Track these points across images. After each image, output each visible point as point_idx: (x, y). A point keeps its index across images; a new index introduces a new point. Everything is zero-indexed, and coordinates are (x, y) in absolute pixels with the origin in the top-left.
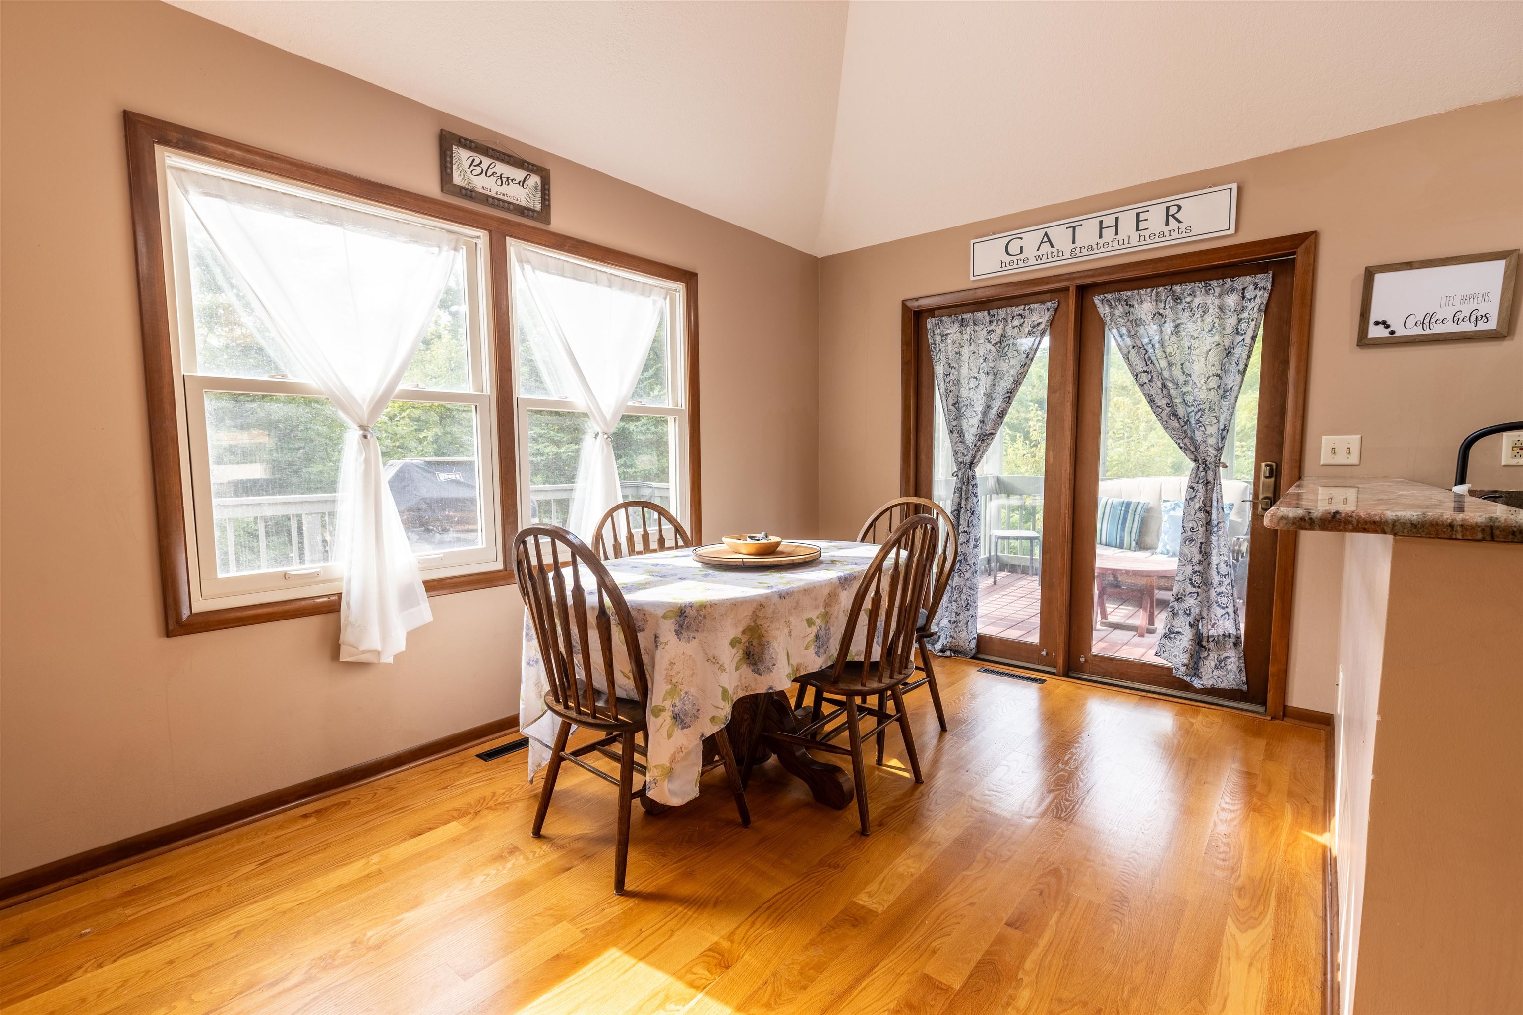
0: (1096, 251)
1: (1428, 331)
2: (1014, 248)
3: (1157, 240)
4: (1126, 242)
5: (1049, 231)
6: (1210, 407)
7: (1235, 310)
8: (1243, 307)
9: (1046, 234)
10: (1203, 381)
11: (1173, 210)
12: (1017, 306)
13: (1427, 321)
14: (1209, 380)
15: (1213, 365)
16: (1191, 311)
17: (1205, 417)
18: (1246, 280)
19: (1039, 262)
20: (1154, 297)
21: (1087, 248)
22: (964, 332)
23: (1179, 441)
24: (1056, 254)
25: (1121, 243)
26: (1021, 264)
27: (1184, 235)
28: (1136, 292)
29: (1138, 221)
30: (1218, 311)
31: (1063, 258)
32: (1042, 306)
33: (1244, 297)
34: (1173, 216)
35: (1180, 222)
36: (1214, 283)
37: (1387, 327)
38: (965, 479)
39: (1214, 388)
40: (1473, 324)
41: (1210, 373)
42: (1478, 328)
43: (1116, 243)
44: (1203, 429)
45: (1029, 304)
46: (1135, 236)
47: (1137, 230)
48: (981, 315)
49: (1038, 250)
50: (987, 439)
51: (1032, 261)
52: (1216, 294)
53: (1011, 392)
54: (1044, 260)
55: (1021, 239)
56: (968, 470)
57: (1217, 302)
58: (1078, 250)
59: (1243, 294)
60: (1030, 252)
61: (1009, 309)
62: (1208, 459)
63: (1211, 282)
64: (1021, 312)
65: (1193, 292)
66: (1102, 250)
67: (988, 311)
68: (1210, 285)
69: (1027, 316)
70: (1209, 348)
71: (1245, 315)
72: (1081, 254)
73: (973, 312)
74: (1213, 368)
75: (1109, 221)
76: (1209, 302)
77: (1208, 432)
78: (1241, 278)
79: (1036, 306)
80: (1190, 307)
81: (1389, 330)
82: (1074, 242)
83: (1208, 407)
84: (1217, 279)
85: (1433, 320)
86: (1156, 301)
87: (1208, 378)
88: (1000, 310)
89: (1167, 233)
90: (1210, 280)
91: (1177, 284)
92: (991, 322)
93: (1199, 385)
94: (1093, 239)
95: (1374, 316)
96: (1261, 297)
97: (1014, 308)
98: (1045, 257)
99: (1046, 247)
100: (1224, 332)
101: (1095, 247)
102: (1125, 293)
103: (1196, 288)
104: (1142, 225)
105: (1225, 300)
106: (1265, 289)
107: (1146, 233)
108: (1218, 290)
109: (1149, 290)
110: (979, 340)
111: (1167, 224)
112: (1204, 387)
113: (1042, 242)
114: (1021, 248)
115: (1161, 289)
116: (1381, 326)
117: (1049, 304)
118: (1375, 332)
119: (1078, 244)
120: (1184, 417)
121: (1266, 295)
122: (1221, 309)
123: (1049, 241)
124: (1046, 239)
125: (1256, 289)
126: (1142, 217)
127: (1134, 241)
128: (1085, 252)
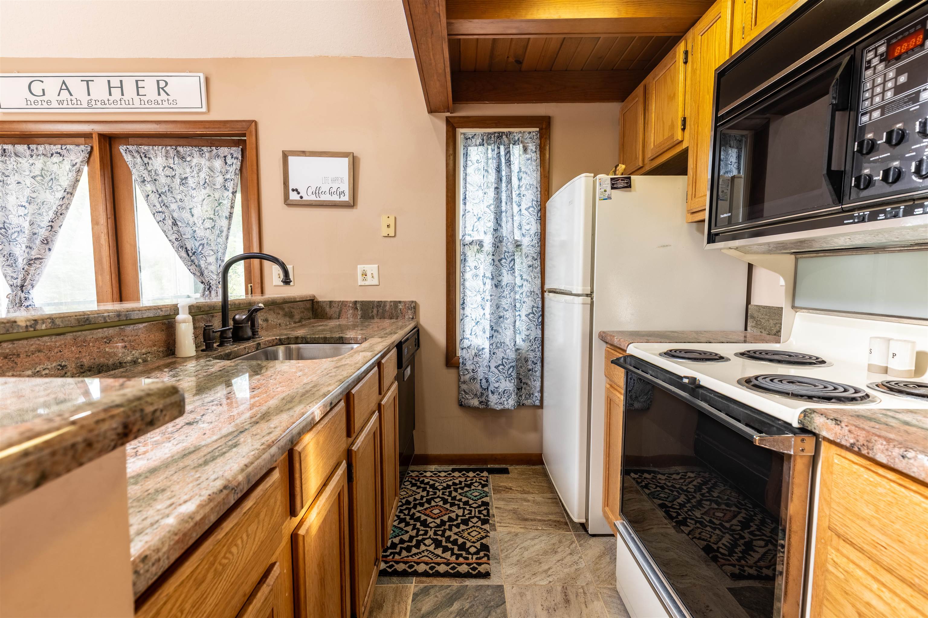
0: (108, 106)
1: (318, 199)
2: (37, 88)
3: (153, 106)
4: (131, 103)
5: (67, 80)
6: (207, 243)
7: (221, 172)
8: (227, 170)
9: (64, 82)
10: (200, 222)
11: (162, 84)
12: (55, 145)
13: (317, 192)
14: (205, 222)
15: (207, 211)
16: (191, 168)
17: (205, 250)
18: (224, 151)
19: (61, 106)
20: (164, 154)
21: (100, 102)
22: (8, 162)
23: (190, 268)
24: (75, 101)
25: (127, 103)
26: (45, 105)
27: (172, 106)
28: (151, 147)
29: (138, 87)
30: (208, 170)
31: (81, 106)
32: (77, 148)
33: (226, 163)
34: (162, 88)
35: (168, 95)
36: (205, 149)
37: (299, 193)
38: (17, 301)
39: (209, 228)
40: (339, 196)
41: (205, 217)
42: (341, 200)
43: (123, 102)
44: (205, 259)
45: (65, 145)
46: (137, 99)
47: (138, 95)
48: (21, 148)
49: (59, 95)
50: (34, 263)
51: (55, 104)
52: (207, 158)
53: (52, 222)
54: (65, 106)
55: (42, 82)
56: (20, 292)
57: (208, 163)
58: (93, 103)
59: (225, 160)
60: (52, 94)
61: (47, 146)
62: (211, 281)
63: (203, 148)
64: (59, 151)
65: (192, 154)
66: (113, 106)
67: (28, 145)
68: (203, 150)
69: (66, 155)
70: (203, 198)
71: (228, 176)
72: (96, 106)
73: (14, 144)
74: (207, 213)
75: (115, 82)
76: (203, 163)
77: (208, 261)
78: (222, 148)
79: (71, 147)
80: (190, 165)
81: (300, 195)
82: (89, 95)
83: (206, 242)
84: (207, 146)
85: (320, 192)
86: (166, 156)
87: (204, 220)
88: (39, 146)
89: (160, 102)
90: (203, 146)
91: (180, 146)
92: (32, 156)
93: (198, 226)
94: (105, 96)
95: (291, 186)
96: (236, 164)
97: (52, 146)
98: (65, 102)
99: (65, 93)
100: (214, 187)
101: (106, 102)
102: (143, 147)
103: (194, 151)
104: (141, 91)
105: (214, 163)
106: (237, 159)
107: (145, 99)
108: (207, 155)
109: (160, 147)
110: (24, 171)
111: (159, 94)
112: (202, 227)
113: (61, 89)
114: (43, 90)
115: (169, 148)
116: (295, 192)
117: (82, 147)
118: (293, 196)
119: (93, 96)
120: (192, 250)
121: (239, 163)
122: (211, 169)
123: (67, 89)
124: (64, 87)
125: (232, 158)
126: (140, 84)
127: (137, 104)
128: (99, 104)
